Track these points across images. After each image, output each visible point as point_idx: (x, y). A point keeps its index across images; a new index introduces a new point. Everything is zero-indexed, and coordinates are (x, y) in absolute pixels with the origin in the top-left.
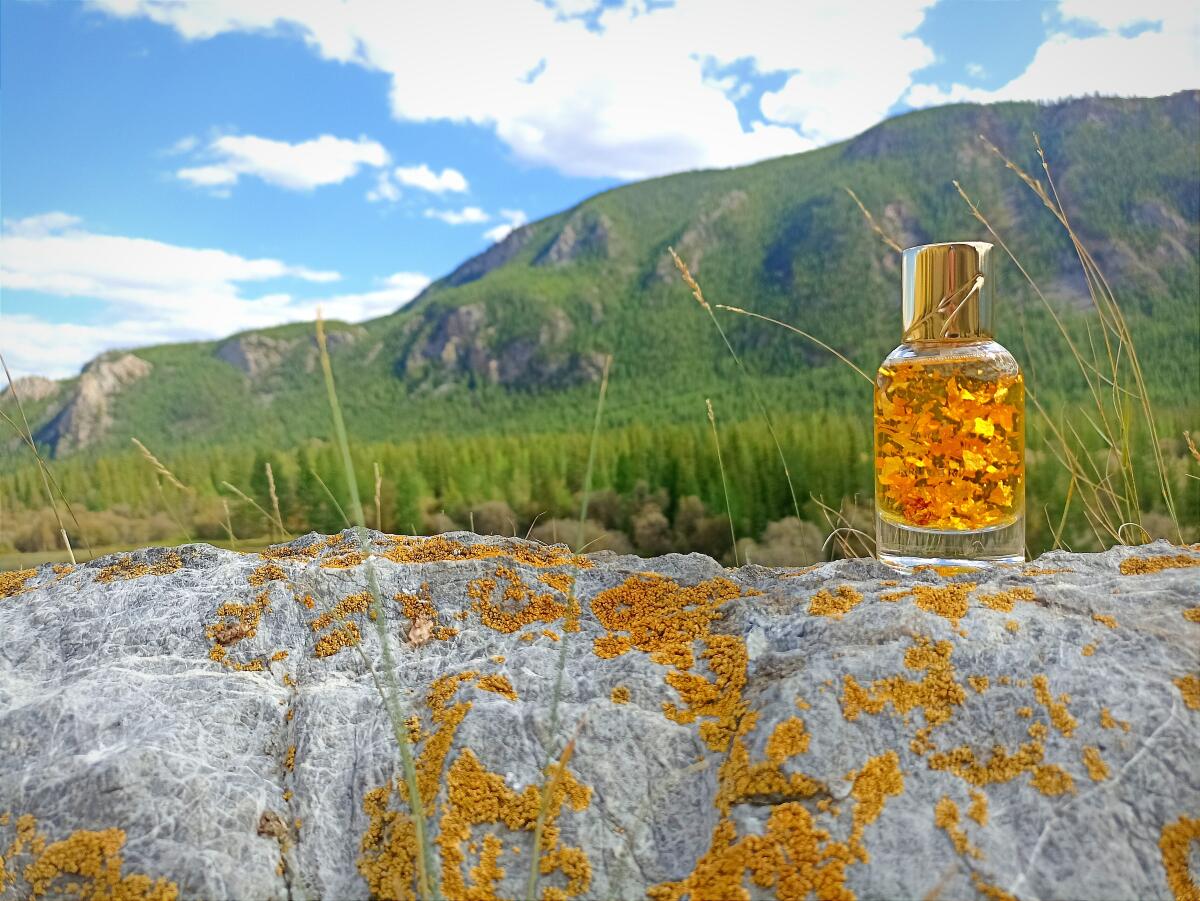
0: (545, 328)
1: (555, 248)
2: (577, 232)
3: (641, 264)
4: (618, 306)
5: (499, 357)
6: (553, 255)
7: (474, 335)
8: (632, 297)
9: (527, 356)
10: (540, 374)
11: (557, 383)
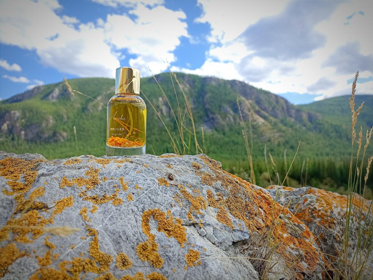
0: (45, 121)
1: (51, 95)
2: (60, 91)
3: (82, 104)
4: (73, 117)
5: (25, 130)
6: (50, 97)
7: (16, 121)
8: (78, 114)
9: (36, 131)
10: (41, 138)
11: (47, 141)
